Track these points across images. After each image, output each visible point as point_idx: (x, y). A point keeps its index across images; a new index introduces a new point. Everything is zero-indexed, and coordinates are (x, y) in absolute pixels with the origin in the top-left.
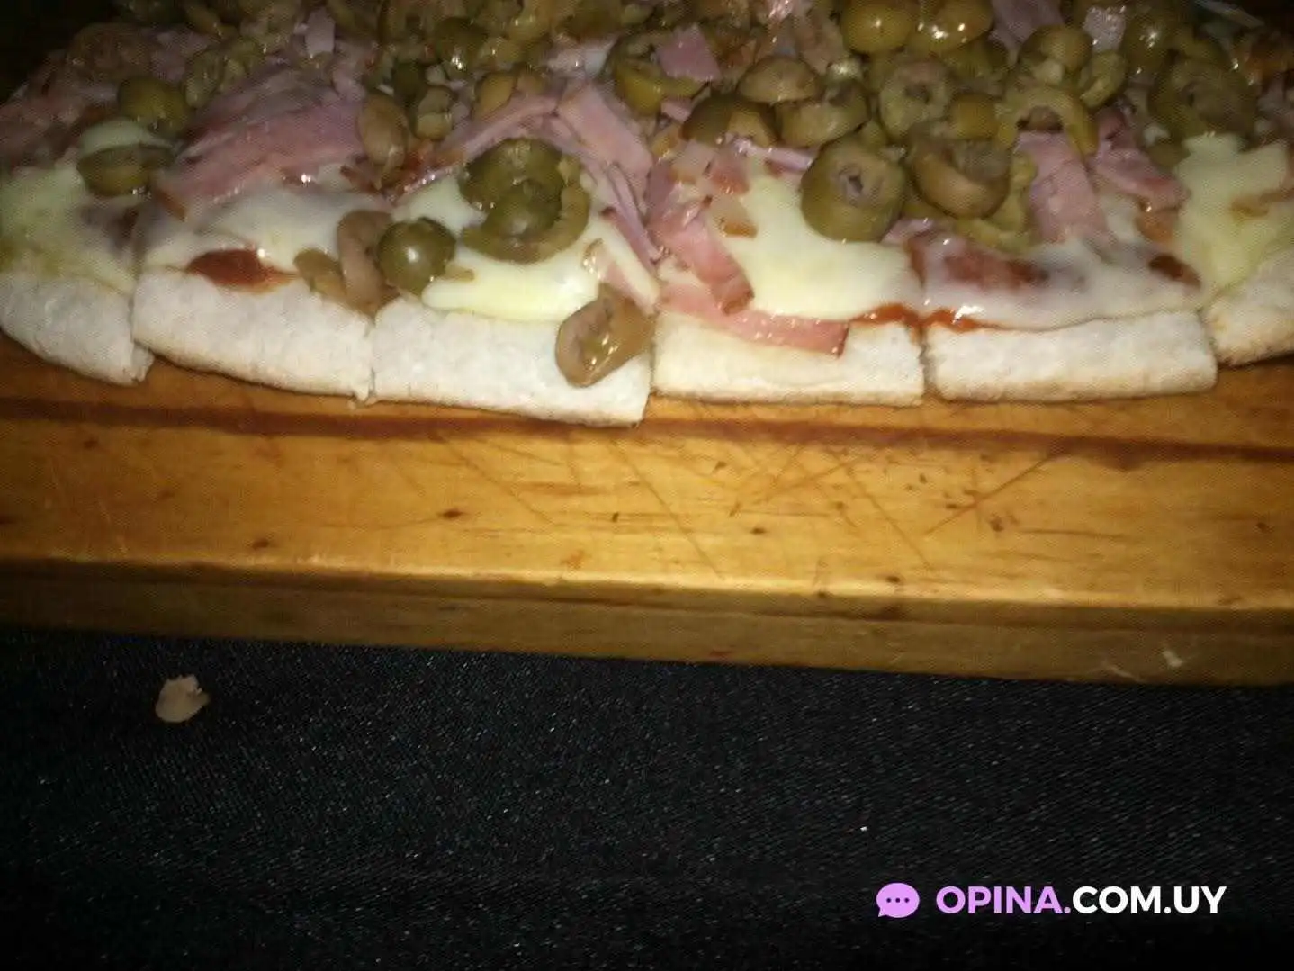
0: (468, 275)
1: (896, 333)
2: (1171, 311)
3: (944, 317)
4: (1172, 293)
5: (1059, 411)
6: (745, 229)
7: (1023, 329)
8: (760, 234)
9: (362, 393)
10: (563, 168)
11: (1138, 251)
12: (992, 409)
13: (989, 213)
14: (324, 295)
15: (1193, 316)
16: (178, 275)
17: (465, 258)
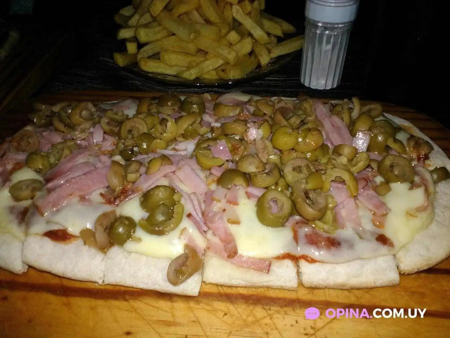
0: (139, 240)
1: (288, 263)
2: (384, 255)
3: (305, 258)
4: (384, 249)
5: (345, 292)
6: (236, 222)
7: (332, 263)
8: (241, 225)
9: (100, 282)
10: (176, 197)
11: (372, 233)
12: (322, 291)
13: (321, 218)
14: (89, 246)
15: (392, 257)
16: (40, 237)
17: (140, 233)
